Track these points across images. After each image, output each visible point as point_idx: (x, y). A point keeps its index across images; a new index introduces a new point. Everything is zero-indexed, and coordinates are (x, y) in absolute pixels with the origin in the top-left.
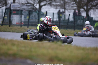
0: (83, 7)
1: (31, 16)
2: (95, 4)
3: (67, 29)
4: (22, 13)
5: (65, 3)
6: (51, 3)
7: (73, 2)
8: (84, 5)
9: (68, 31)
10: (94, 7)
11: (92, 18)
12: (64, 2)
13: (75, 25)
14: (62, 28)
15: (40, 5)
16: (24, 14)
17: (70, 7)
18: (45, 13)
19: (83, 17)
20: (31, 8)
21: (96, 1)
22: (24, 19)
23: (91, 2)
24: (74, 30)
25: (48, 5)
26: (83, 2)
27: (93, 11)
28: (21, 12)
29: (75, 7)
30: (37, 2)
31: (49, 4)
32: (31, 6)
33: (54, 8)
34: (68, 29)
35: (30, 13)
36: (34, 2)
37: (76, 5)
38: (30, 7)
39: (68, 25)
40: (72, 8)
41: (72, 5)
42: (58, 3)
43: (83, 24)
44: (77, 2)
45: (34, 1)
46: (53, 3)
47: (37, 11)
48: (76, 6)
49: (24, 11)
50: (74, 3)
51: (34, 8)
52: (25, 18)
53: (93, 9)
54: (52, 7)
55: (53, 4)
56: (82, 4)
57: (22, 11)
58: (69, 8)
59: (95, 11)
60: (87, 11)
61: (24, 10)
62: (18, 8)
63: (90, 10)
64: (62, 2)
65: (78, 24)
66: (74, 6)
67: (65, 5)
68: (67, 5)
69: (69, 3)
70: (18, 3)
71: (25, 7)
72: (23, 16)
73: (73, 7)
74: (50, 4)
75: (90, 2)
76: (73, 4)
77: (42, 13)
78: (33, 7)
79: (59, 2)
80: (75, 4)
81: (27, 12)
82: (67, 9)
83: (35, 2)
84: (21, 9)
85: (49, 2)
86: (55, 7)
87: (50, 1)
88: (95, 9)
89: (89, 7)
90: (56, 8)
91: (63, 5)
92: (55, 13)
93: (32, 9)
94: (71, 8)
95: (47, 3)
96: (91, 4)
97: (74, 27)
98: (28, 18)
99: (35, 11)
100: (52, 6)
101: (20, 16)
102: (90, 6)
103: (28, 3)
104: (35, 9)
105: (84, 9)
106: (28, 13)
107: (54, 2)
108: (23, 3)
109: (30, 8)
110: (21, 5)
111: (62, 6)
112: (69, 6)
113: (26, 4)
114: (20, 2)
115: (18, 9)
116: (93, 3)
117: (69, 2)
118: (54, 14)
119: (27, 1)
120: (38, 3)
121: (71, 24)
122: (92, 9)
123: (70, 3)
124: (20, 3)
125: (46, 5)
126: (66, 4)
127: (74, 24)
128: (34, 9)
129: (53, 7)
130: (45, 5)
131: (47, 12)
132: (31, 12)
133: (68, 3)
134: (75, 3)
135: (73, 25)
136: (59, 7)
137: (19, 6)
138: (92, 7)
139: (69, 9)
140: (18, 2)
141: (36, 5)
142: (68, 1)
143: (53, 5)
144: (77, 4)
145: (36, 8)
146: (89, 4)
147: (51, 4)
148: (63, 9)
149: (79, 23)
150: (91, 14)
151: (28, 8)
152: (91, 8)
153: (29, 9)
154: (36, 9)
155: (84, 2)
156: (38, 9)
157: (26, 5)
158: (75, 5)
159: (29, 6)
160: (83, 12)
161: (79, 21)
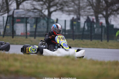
0: (102, 13)
1: (38, 25)
2: (115, 8)
3: (82, 39)
4: (27, 21)
5: (80, 8)
7: (90, 6)
9: (84, 42)
10: (114, 12)
13: (93, 34)
14: (76, 38)
15: (49, 11)
17: (86, 13)
18: (55, 21)
20: (38, 15)
21: (117, 5)
23: (111, 6)
24: (91, 40)
25: (59, 10)
26: (101, 7)
30: (46, 7)
32: (38, 13)
33: (66, 14)
34: (84, 40)
35: (37, 20)
36: (42, 8)
39: (83, 34)
41: (89, 11)
42: (72, 8)
43: (102, 32)
44: (94, 6)
45: (42, 6)
47: (46, 19)
48: (93, 11)
50: (91, 7)
51: (43, 15)
53: (114, 14)
54: (63, 13)
56: (101, 9)
57: (27, 18)
59: (116, 16)
60: (107, 17)
63: (110, 16)
64: (76, 7)
65: (96, 33)
66: (91, 11)
67: (79, 11)
68: (83, 11)
70: (23, 9)
71: (31, 14)
72: (28, 25)
75: (109, 7)
76: (89, 9)
77: (52, 21)
78: (41, 13)
80: (92, 9)
82: (82, 16)
83: (44, 8)
84: (26, 16)
85: (60, 7)
86: (68, 13)
87: (62, 6)
88: (116, 15)
89: (109, 13)
91: (77, 10)
92: (68, 21)
93: (40, 15)
95: (58, 8)
96: (111, 9)
97: (91, 36)
98: (34, 27)
99: (44, 19)
101: (25, 24)
102: (110, 11)
103: (35, 9)
107: (66, 7)
110: (26, 11)
112: (85, 11)
113: (32, 10)
114: (25, 8)
116: (113, 8)
119: (34, 7)
120: (46, 9)
121: (87, 33)
123: (86, 7)
125: (57, 11)
129: (65, 12)
130: (55, 11)
131: (57, 19)
133: (83, 8)
135: (90, 34)
136: (72, 13)
138: (112, 12)
139: (84, 15)
143: (66, 10)
144: (94, 8)
146: (108, 9)
147: (63, 9)
152: (111, 14)
153: (36, 16)
155: (103, 6)
156: (47, 16)
157: (33, 12)
160: (102, 18)
161: (97, 30)
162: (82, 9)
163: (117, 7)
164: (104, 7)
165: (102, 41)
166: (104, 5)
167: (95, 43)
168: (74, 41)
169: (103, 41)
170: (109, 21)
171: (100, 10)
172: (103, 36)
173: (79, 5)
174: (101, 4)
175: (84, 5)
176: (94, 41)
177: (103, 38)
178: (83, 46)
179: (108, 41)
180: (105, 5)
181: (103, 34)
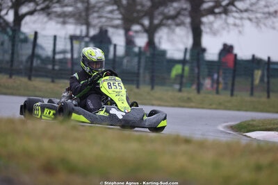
0: (140, 21)
2: (172, 13)
5: (89, 9)
6: (48, 7)
7: (113, 5)
8: (142, 14)
10: (170, 22)
11: (164, 53)
12: (86, 5)
15: (16, 14)
17: (104, 20)
18: (32, 37)
19: (140, 48)
21: (175, 5)
23: (162, 6)
25: (41, 12)
26: (139, 8)
29: (119, 19)
30: (10, 4)
31: (43, 9)
33: (58, 23)
37: (121, 13)
41: (110, 15)
42: (70, 9)
43: (139, 69)
44: (122, 5)
46: (55, 7)
47: (9, 30)
48: (120, 16)
50: (115, 7)
51: (2, 21)
53: (168, 26)
54: (50, 19)
55: (55, 10)
56: (138, 12)
58: (100, 22)
59: (173, 31)
60: (151, 31)
63: (158, 30)
64: (79, 5)
66: (115, 16)
67: (87, 15)
68: (95, 15)
69: (100, 8)
73: (112, 19)
74: (46, 10)
75: (158, 8)
76: (111, 12)
77: (22, 37)
79: (71, 6)
80: (117, 12)
82: (94, 26)
83: (4, 5)
85: (43, 6)
86: (61, 20)
87: (47, 3)
88: (173, 27)
89: (156, 22)
90: (64, 23)
91: (83, 14)
92: (60, 37)
94: (106, 22)
95: (38, 8)
96: (162, 13)
99: (4, 31)
100: (53, 15)
102: (160, 17)
104: (3, 24)
105: (142, 25)
107: (57, 5)
111: (80, 16)
112: (100, 17)
116: (166, 11)
117: (101, 4)
118: (58, 40)
120: (11, 8)
122: (164, 25)
123: (102, 7)
125: (36, 13)
126: (91, 11)
129: (54, 18)
130: (31, 13)
131: (36, 34)
133: (96, 9)
134: (118, 9)
136: (71, 20)
138: (165, 21)
139: (100, 25)
141: (7, 14)
142: (97, 3)
143: (56, 12)
144: (123, 11)
145: (5, 21)
146: (156, 13)
147: (50, 11)
148: (82, 24)
152: (161, 25)
154: (7, 23)
155: (143, 6)
156: (12, 25)
158: (117, 15)
160: (140, 34)
161: (128, 61)
162: (94, 12)
163: (175, 8)
164: (146, 9)
165: (138, 87)
166: (145, 3)
169: (141, 86)
171: (135, 15)
172: (141, 75)
173: (88, 3)
175: (99, 2)
177: (141, 79)
179: (153, 88)
180: (149, 4)
181: (141, 71)
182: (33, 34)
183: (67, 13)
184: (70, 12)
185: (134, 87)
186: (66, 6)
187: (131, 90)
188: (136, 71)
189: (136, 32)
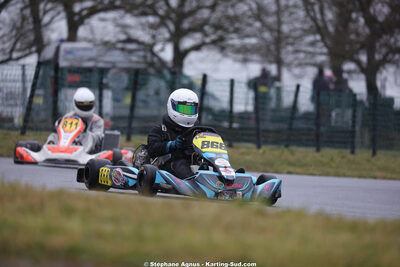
0: (356, 56)
1: (141, 95)
3: (287, 146)
4: (105, 81)
5: (280, 40)
6: (221, 39)
7: (314, 34)
8: (358, 46)
9: (292, 153)
10: (397, 56)
11: (391, 100)
12: (276, 34)
13: (323, 129)
14: (266, 142)
15: (176, 49)
16: (111, 84)
17: (302, 55)
18: (199, 83)
19: (355, 95)
20: (141, 60)
22: (114, 108)
23: (386, 33)
24: (318, 150)
25: (212, 46)
26: (353, 37)
27: (395, 73)
28: (101, 79)
29: (322, 54)
30: (167, 35)
31: (214, 42)
32: (141, 53)
33: (235, 60)
34: (293, 148)
35: (137, 79)
36: (154, 37)
37: (326, 45)
38: (139, 56)
39: (290, 129)
40: (308, 61)
41: (310, 49)
42: (253, 41)
43: (354, 126)
44: (329, 33)
45: (154, 32)
46: (232, 39)
47: (166, 73)
48: (325, 50)
49: (112, 72)
50: (318, 37)
51: (155, 60)
52: (116, 100)
53: (396, 63)
54: (226, 56)
55: (231, 42)
56: (351, 43)
57: (103, 72)
58: (296, 59)
60: (370, 72)
61: (114, 67)
62: (90, 59)
63: (381, 68)
64: (267, 35)
65: (333, 124)
66: (318, 50)
67: (278, 50)
68: (290, 48)
69: (295, 38)
70: (90, 41)
71: (116, 57)
72: (108, 95)
73: (313, 54)
74: (220, 44)
75: (380, 37)
76: (313, 44)
77: (185, 82)
78: (149, 55)
79: (255, 36)
80: (321, 44)
81: (125, 79)
82: (289, 66)
83: (160, 37)
84: (101, 65)
85: (213, 37)
86: (240, 56)
87: (220, 32)
89: (378, 57)
90: (245, 61)
91: (272, 47)
92: (239, 82)
93: (146, 63)
94: (305, 58)
95: (208, 40)
96: (386, 45)
97: (318, 136)
98: (128, 100)
99: (159, 74)
100: (228, 51)
101: (97, 92)
102: (384, 50)
103: (130, 40)
104: (158, 65)
105: (358, 63)
106: (130, 80)
107: (234, 36)
108: (107, 39)
109: (138, 62)
110: (100, 47)
111: (269, 50)
112: (297, 51)
113: (120, 45)
114: (98, 37)
115: (90, 64)
116: (392, 40)
117: (298, 33)
118: (236, 85)
119: (126, 33)
120: (169, 40)
121: (305, 126)
122: (390, 62)
123: (300, 37)
124: (98, 42)
125: (204, 48)
126: (283, 44)
127: (318, 125)
128: (152, 64)
129: (230, 54)
130: (197, 48)
131: (205, 77)
132: (140, 77)
133: (290, 40)
134: (323, 40)
135: (314, 127)
136: (255, 57)
137: (93, 53)
138: (390, 56)
139: (296, 62)
140: (90, 37)
141: (162, 50)
142: (291, 31)
143: (233, 46)
144: (329, 42)
145: (160, 60)
146: (378, 45)
147: (224, 44)
148: (271, 62)
149: (336, 122)
150: (387, 85)
151: (131, 62)
152: (384, 61)
153: (135, 66)
154: (163, 63)
155: (358, 34)
156: (170, 65)
157: (123, 49)
158: (321, 48)
159: (131, 52)
160: (354, 76)
161: (337, 115)
162: (288, 44)
164: (362, 39)
165: (353, 152)
166: (360, 30)
167: (332, 159)
168: (261, 151)
169: (358, 151)
170: (379, 84)
171: (347, 48)
172: (358, 134)
173: (279, 31)
174: (352, 26)
175: (295, 30)
176: (328, 153)
177: (358, 140)
178: (291, 169)
179: (374, 153)
180: (367, 31)
181: (357, 128)
182: (201, 77)
183: (249, 47)
184: (253, 46)
185: (347, 152)
186: (248, 36)
187: (343, 157)
188: (350, 129)
189: (350, 72)
